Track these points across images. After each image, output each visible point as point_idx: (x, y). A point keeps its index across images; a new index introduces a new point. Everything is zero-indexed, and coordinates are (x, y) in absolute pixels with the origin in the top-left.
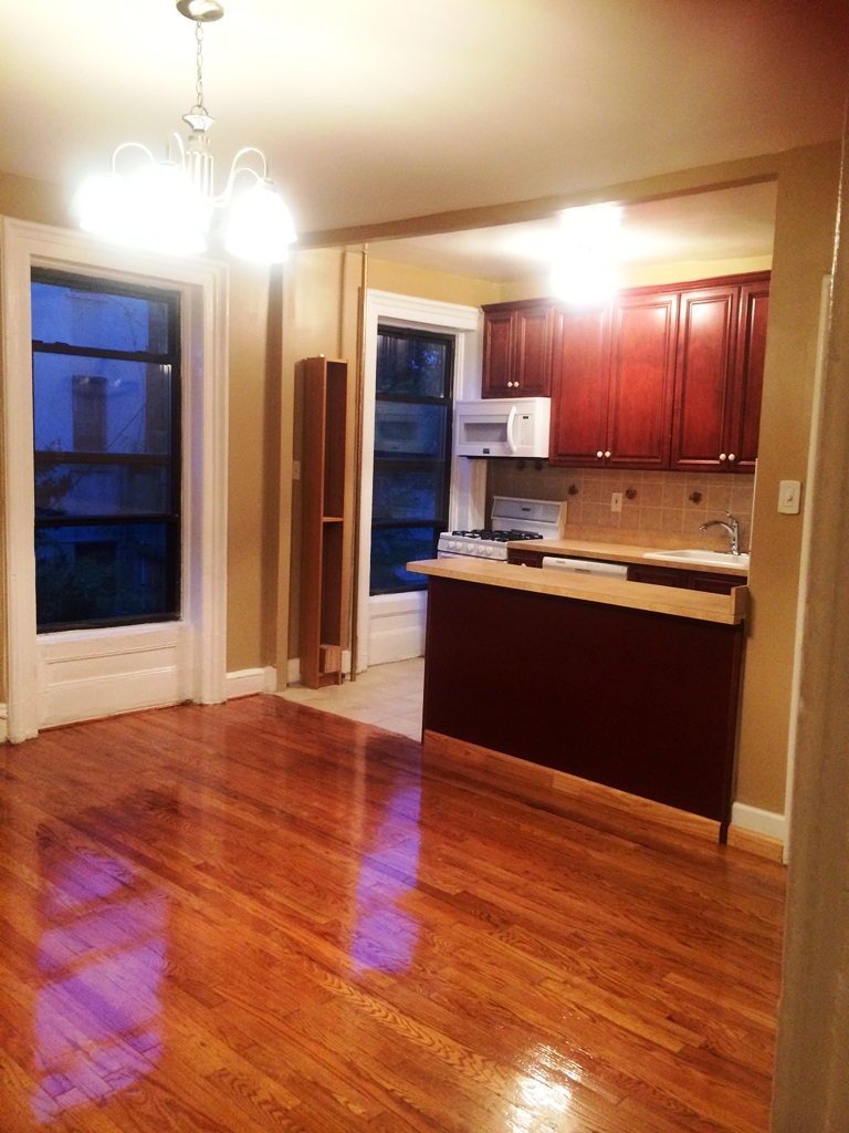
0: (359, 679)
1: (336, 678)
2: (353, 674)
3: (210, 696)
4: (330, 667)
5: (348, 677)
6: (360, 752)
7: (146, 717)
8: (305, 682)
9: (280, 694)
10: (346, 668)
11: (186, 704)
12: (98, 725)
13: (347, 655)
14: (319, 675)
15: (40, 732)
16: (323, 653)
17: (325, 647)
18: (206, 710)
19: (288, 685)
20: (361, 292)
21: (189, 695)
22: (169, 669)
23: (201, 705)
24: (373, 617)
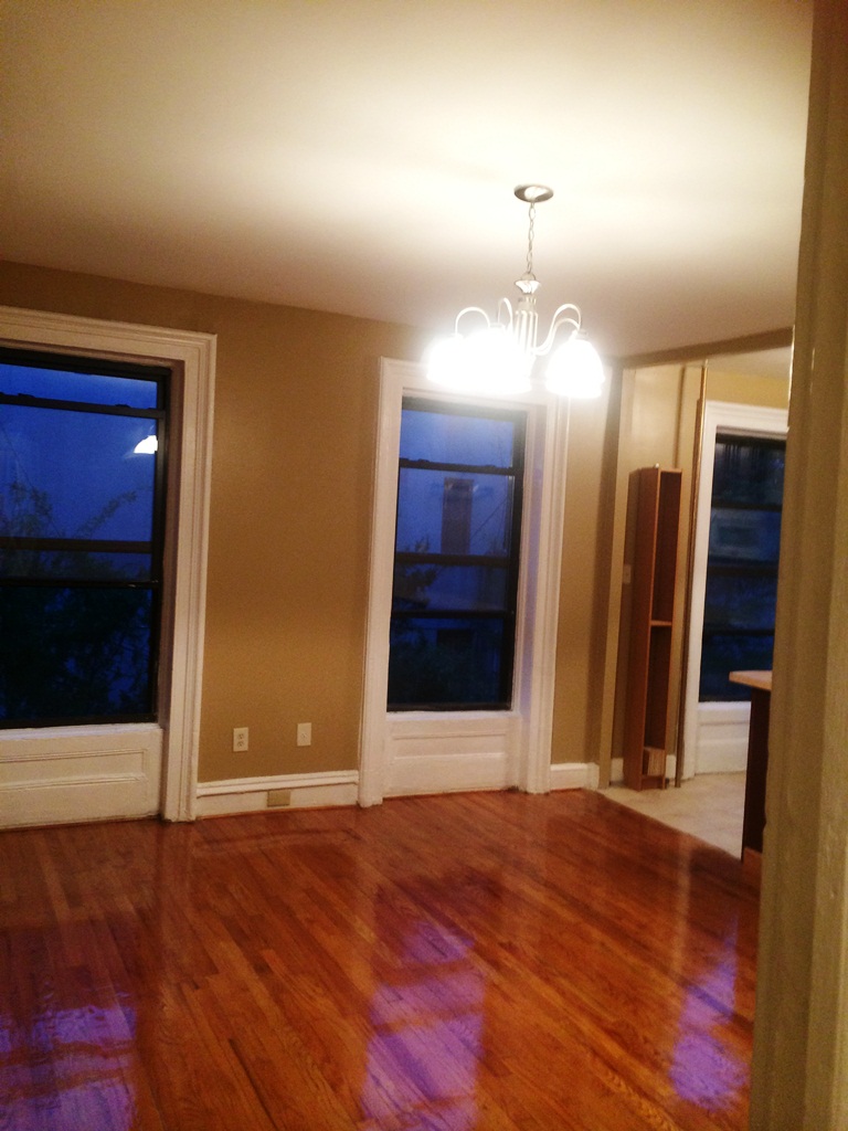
0: (684, 787)
1: (660, 782)
2: (678, 781)
3: (535, 786)
4: (654, 770)
5: (673, 783)
6: (684, 864)
7: (476, 798)
8: (628, 782)
9: (602, 792)
10: (671, 773)
11: (512, 790)
12: (433, 800)
13: (671, 760)
14: (643, 778)
15: (384, 799)
16: (646, 756)
17: (649, 749)
18: (529, 798)
19: (611, 784)
20: (699, 403)
21: (515, 782)
22: (498, 755)
23: (526, 793)
24: (702, 725)
